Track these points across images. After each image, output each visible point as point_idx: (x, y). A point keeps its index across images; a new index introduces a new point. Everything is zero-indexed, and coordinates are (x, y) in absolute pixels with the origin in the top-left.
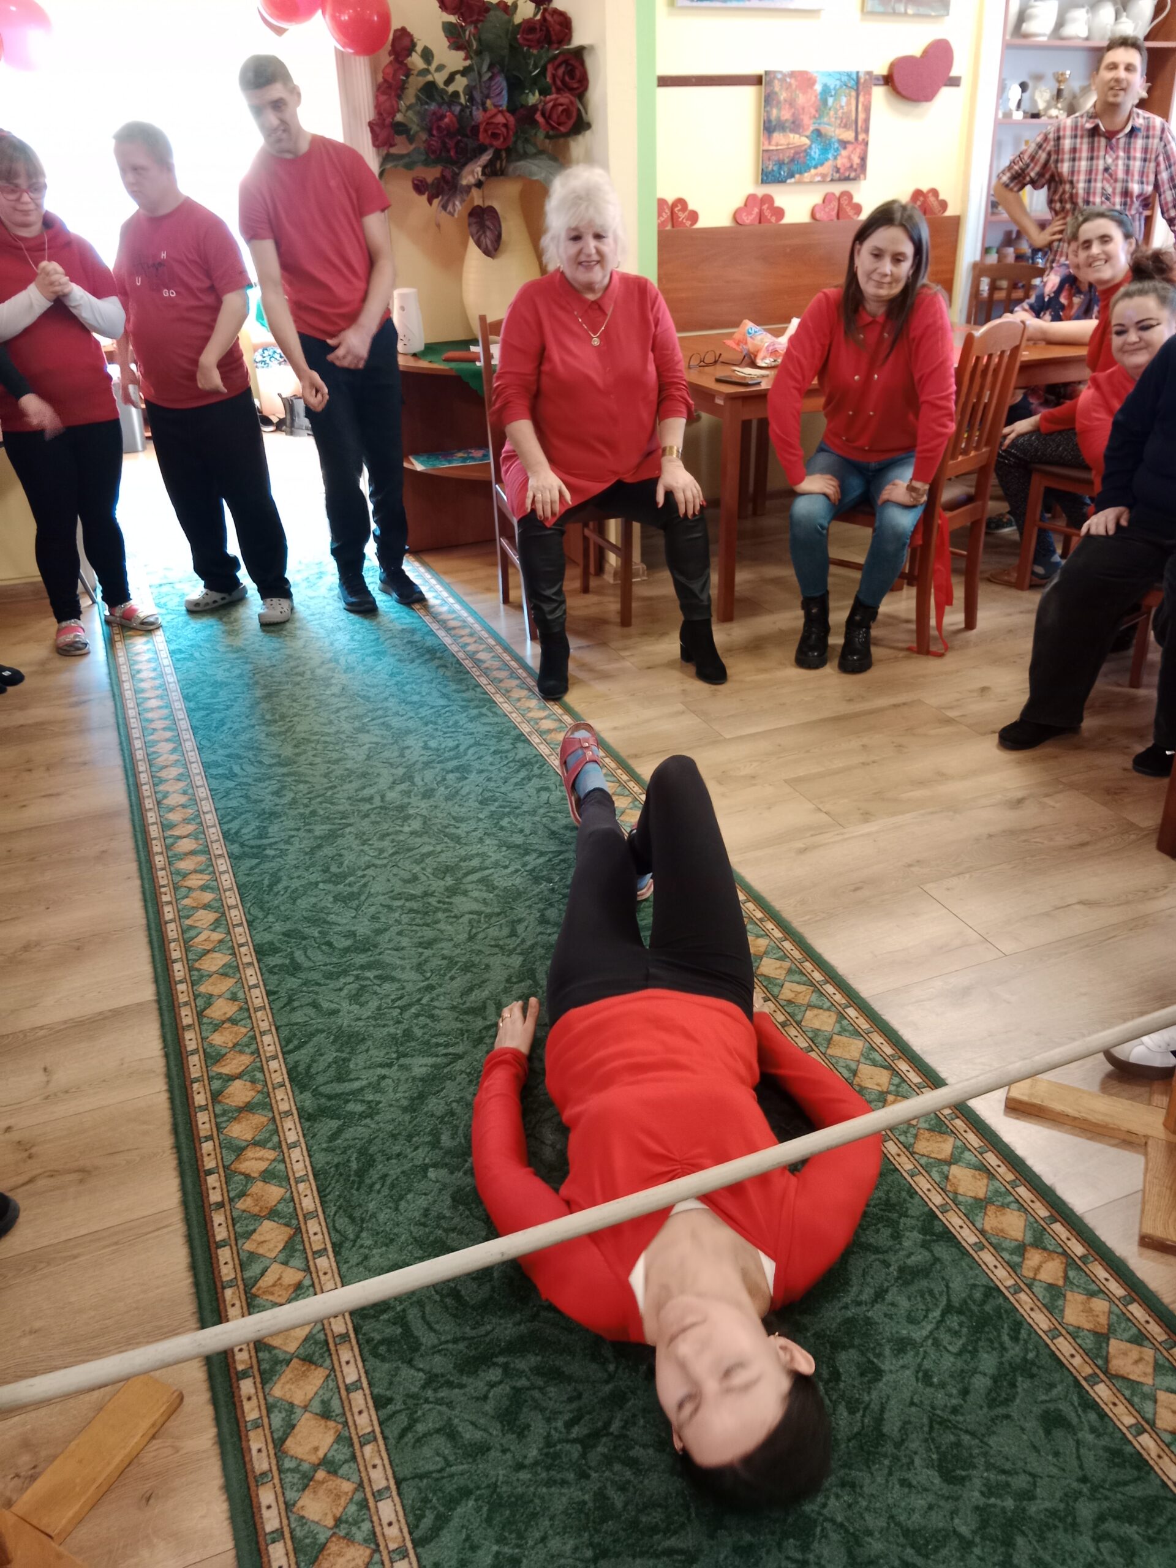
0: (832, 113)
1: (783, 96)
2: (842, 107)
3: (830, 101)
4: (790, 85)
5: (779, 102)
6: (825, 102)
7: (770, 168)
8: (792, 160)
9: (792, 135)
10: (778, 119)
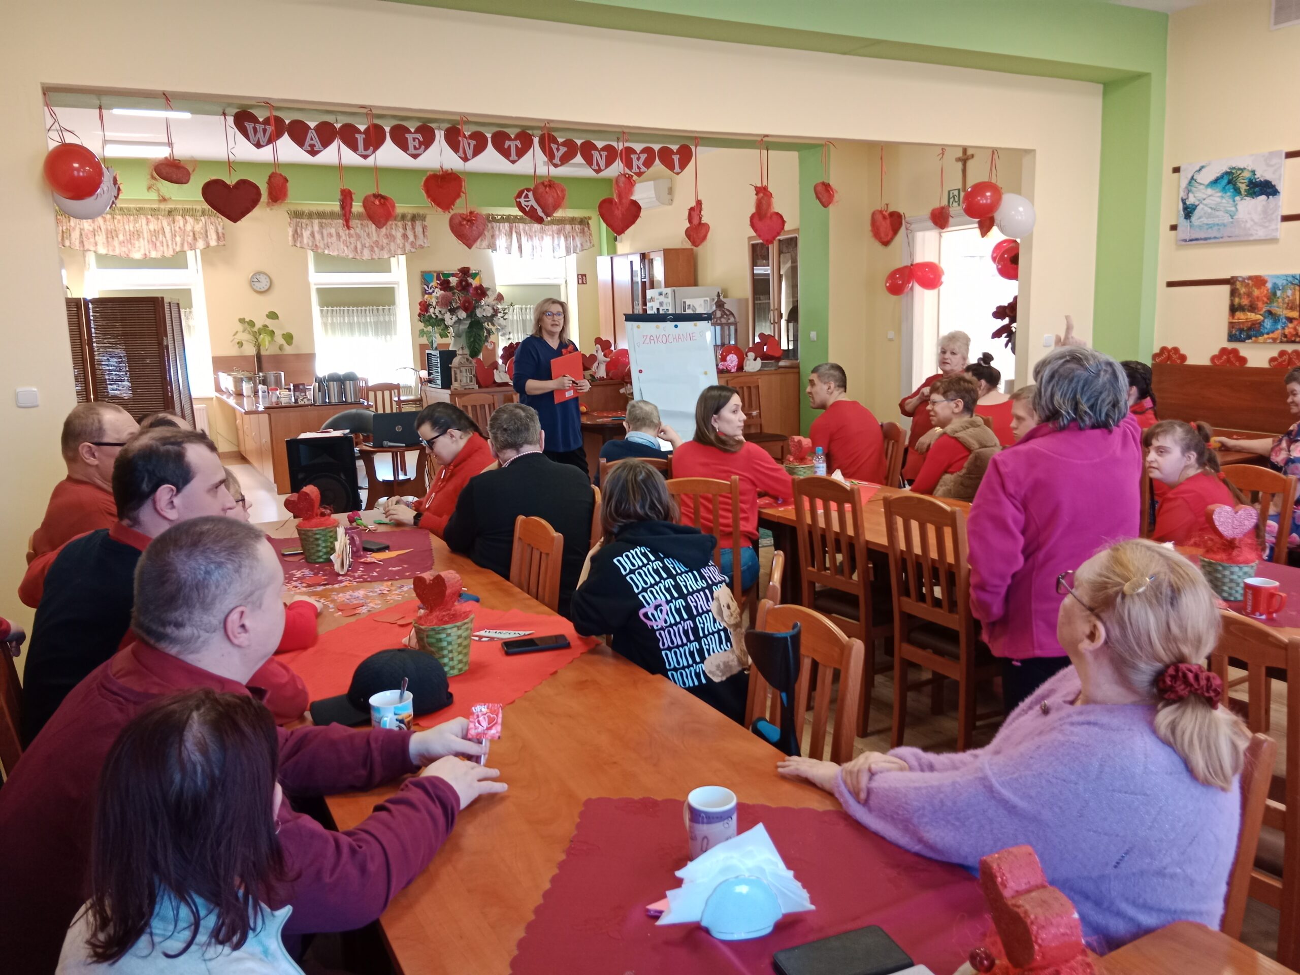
0: (1280, 300)
1: (1243, 290)
2: (1288, 297)
3: (1279, 293)
4: (1248, 284)
5: (1240, 294)
6: (1275, 294)
7: (1234, 332)
8: (1250, 329)
9: (1249, 314)
10: (1240, 304)
